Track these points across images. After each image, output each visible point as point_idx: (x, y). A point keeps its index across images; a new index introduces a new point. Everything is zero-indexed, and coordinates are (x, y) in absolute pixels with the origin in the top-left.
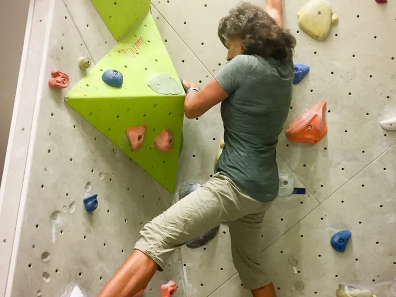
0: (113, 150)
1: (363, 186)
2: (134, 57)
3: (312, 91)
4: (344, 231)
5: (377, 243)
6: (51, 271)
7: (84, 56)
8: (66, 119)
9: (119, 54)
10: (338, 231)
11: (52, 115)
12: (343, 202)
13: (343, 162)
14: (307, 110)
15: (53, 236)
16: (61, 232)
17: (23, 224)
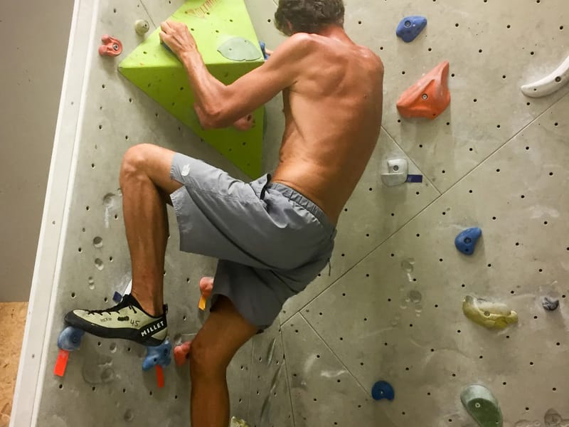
0: (179, 129)
1: (498, 170)
2: (204, 17)
3: (430, 50)
4: (472, 229)
5: (517, 244)
6: (104, 258)
7: (140, 19)
8: (120, 92)
9: (185, 15)
10: (465, 229)
11: (103, 87)
12: (471, 191)
13: (472, 140)
14: (423, 74)
15: (106, 220)
16: (116, 217)
17: (72, 205)
